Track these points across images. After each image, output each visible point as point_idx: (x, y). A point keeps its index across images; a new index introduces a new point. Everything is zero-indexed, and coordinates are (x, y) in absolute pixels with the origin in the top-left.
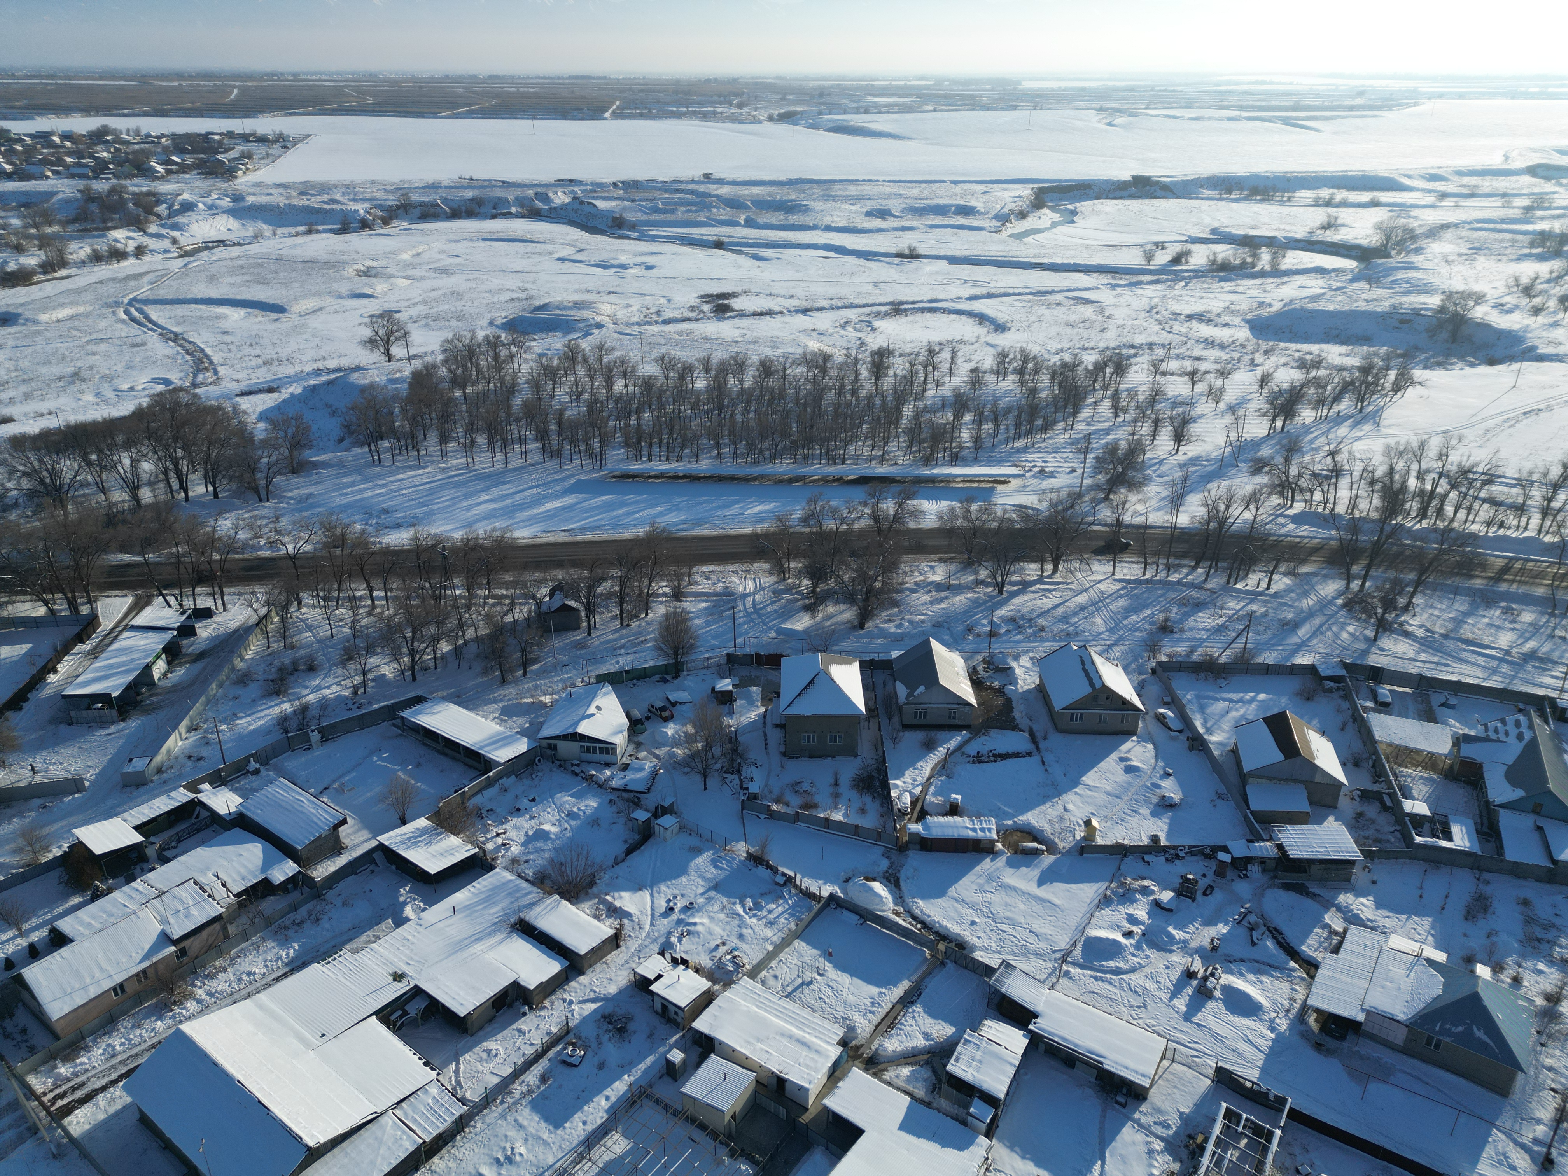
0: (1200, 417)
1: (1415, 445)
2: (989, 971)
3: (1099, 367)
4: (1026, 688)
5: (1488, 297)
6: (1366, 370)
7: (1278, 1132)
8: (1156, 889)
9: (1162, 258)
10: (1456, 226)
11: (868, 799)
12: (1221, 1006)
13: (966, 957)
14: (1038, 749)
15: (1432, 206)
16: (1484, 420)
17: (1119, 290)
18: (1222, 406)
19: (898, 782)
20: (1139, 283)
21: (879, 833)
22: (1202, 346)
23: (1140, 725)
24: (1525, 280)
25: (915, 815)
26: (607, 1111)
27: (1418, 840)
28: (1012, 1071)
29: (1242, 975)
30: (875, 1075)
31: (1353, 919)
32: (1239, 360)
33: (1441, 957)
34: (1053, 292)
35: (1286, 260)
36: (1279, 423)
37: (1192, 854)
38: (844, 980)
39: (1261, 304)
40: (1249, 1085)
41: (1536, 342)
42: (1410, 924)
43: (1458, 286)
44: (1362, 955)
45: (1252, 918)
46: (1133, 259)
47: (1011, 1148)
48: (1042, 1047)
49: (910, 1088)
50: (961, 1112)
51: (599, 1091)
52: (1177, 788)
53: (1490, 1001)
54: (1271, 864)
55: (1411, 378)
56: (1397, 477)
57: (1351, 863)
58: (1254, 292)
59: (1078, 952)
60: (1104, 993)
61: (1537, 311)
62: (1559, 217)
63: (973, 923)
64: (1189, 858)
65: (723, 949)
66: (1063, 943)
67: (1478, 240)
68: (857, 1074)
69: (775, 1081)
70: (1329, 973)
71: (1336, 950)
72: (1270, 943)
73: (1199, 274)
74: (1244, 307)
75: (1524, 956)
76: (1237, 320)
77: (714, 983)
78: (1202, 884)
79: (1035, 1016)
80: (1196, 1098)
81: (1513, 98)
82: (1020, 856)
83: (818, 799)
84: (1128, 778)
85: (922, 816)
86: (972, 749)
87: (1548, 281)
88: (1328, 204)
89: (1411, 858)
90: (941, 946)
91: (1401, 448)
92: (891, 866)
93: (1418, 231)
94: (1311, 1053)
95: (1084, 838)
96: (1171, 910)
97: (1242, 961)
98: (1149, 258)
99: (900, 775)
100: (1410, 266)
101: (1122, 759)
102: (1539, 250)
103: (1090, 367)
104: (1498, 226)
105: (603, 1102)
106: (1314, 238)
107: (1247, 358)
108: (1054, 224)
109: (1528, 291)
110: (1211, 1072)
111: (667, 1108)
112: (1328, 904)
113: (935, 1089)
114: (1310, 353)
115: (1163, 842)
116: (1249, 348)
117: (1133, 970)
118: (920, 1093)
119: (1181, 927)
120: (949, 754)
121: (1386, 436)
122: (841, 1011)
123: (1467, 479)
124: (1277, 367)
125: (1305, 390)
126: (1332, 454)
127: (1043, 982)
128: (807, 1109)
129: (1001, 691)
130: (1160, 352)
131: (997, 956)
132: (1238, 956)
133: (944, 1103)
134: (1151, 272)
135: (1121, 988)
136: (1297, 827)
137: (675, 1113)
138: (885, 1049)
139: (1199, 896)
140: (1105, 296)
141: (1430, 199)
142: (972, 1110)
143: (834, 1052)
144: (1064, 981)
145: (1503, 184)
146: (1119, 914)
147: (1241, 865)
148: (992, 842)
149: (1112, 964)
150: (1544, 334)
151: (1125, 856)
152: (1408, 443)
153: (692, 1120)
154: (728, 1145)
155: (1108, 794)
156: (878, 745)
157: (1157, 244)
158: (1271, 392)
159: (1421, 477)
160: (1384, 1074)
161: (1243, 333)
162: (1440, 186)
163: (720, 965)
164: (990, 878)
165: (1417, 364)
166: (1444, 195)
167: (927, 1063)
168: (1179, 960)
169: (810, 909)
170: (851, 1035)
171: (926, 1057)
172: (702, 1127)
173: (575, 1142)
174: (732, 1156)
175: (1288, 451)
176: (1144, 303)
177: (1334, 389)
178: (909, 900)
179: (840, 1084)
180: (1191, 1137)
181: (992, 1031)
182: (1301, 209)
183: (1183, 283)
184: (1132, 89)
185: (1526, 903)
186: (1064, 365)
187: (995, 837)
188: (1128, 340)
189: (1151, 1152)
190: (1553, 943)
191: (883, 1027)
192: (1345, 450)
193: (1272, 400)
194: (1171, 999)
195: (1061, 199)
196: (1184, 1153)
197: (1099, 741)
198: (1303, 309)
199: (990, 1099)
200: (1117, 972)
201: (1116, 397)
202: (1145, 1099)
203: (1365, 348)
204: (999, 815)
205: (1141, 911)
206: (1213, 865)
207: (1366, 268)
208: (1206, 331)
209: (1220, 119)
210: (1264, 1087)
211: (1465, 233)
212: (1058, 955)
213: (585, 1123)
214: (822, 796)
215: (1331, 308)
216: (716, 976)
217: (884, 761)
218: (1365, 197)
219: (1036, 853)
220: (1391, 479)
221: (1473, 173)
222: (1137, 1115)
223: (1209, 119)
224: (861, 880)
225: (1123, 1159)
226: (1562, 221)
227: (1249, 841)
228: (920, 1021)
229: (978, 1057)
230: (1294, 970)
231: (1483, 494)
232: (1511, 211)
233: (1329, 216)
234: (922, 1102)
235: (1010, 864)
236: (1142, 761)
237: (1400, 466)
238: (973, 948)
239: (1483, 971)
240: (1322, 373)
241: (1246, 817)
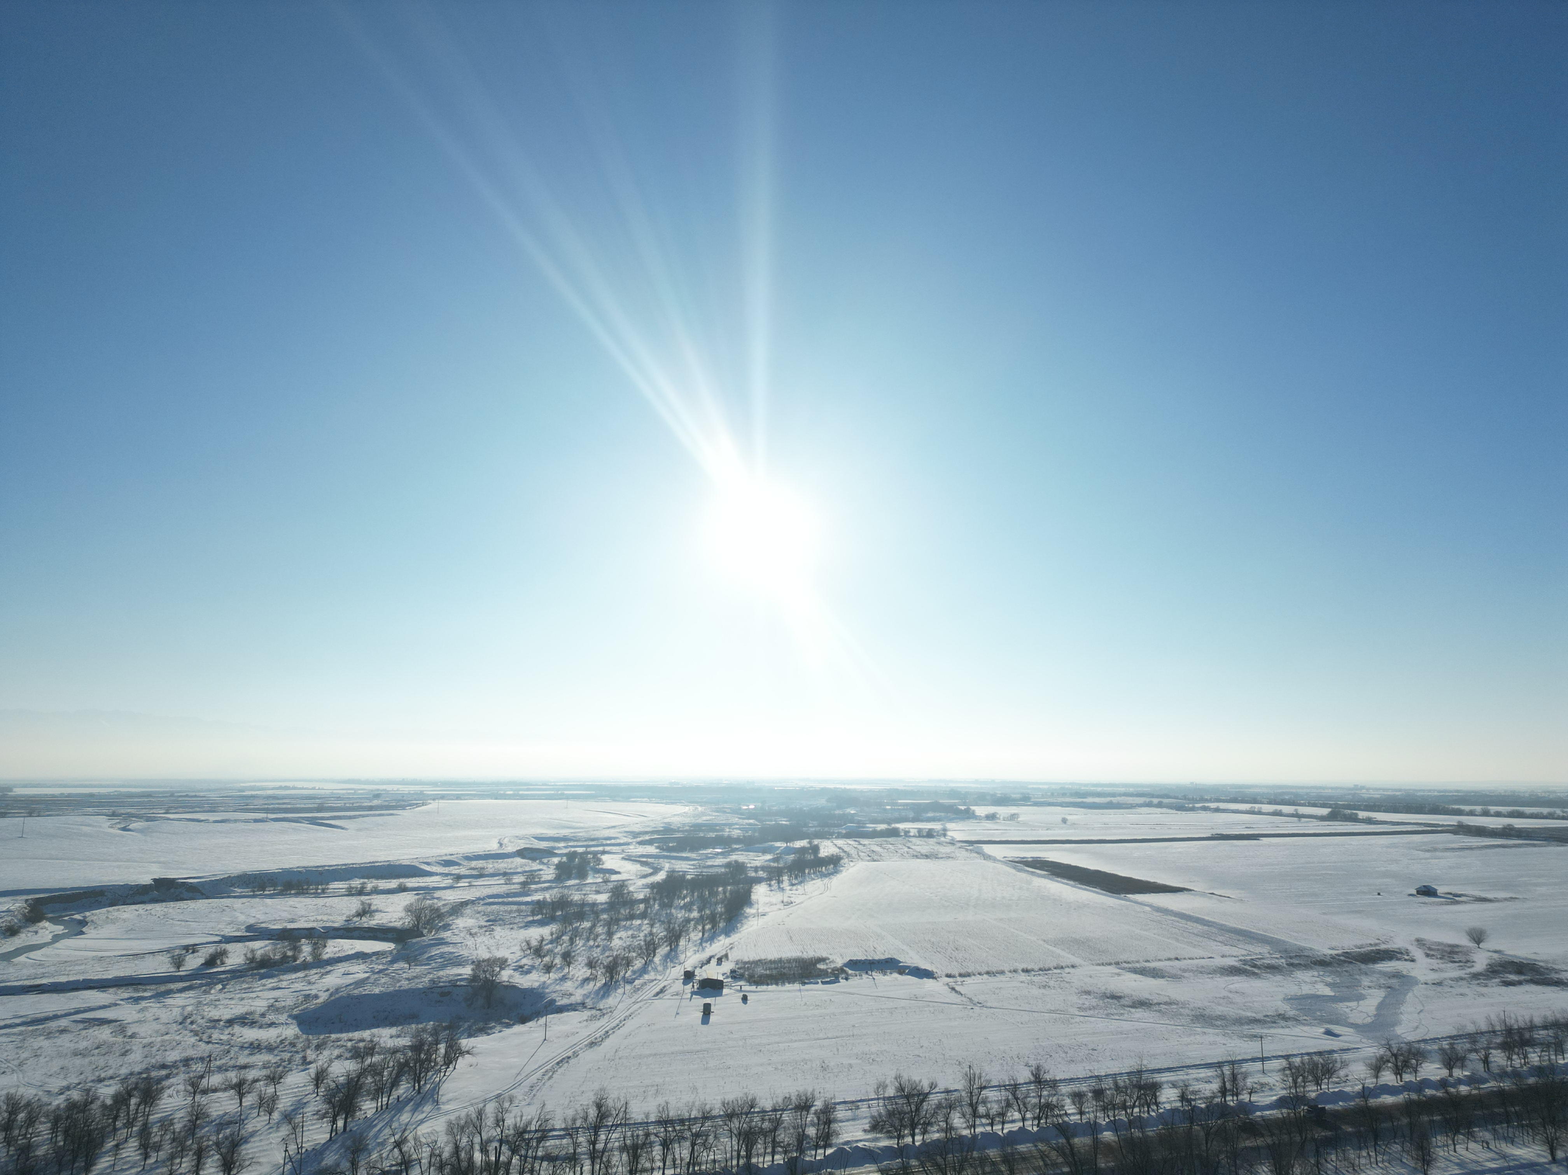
0: (253, 1134)
1: (474, 1116)
3: (121, 1100)
5: (509, 962)
6: (417, 1048)
9: (193, 962)
10: (473, 902)
15: (451, 887)
16: (528, 1076)
17: (144, 1004)
18: (276, 1116)
20: (169, 992)
22: (247, 1052)
24: (534, 943)
32: (290, 1061)
34: (56, 1017)
35: (327, 950)
36: (340, 1123)
39: (307, 997)
41: (554, 996)
43: (484, 955)
46: (161, 966)
55: (459, 1049)
56: (463, 1155)
58: (298, 986)
61: (548, 968)
62: (547, 889)
67: (492, 913)
73: (236, 974)
74: (289, 1002)
76: (283, 1018)
81: (496, 799)
87: (551, 942)
88: (361, 892)
91: (462, 1122)
93: (443, 910)
98: (178, 962)
100: (442, 942)
102: (539, 917)
103: (109, 1102)
104: (505, 900)
106: (352, 926)
107: (298, 1057)
108: (56, 938)
109: (538, 952)
114: (363, 1040)
116: (299, 1046)
121: (447, 1113)
123: (524, 1140)
124: (331, 1061)
125: (362, 1080)
126: (398, 1144)
130: (199, 1068)
134: (181, 979)
140: (127, 1013)
141: (448, 882)
145: (502, 865)
150: (558, 988)
152: (467, 1115)
157: (186, 948)
158: (328, 1089)
159: (484, 1150)
161: (291, 1031)
162: (454, 870)
165: (462, 1033)
166: (459, 878)
175: (353, 1153)
176: (176, 1012)
177: (390, 1074)
182: (336, 899)
183: (220, 986)
184: (149, 795)
186: (72, 1106)
188: (158, 1059)
192: (410, 1137)
193: (329, 1099)
195: (65, 910)
198: (350, 997)
201: (145, 1133)
203: (413, 1026)
207: (403, 948)
208: (250, 1034)
209: (247, 821)
211: (480, 908)
215: (377, 991)
218: (393, 884)
220: (458, 1157)
221: (478, 857)
223: (236, 821)
226: (550, 892)
231: (540, 1154)
232: (513, 887)
233: (363, 903)
237: (464, 1141)
240: (376, 1059)
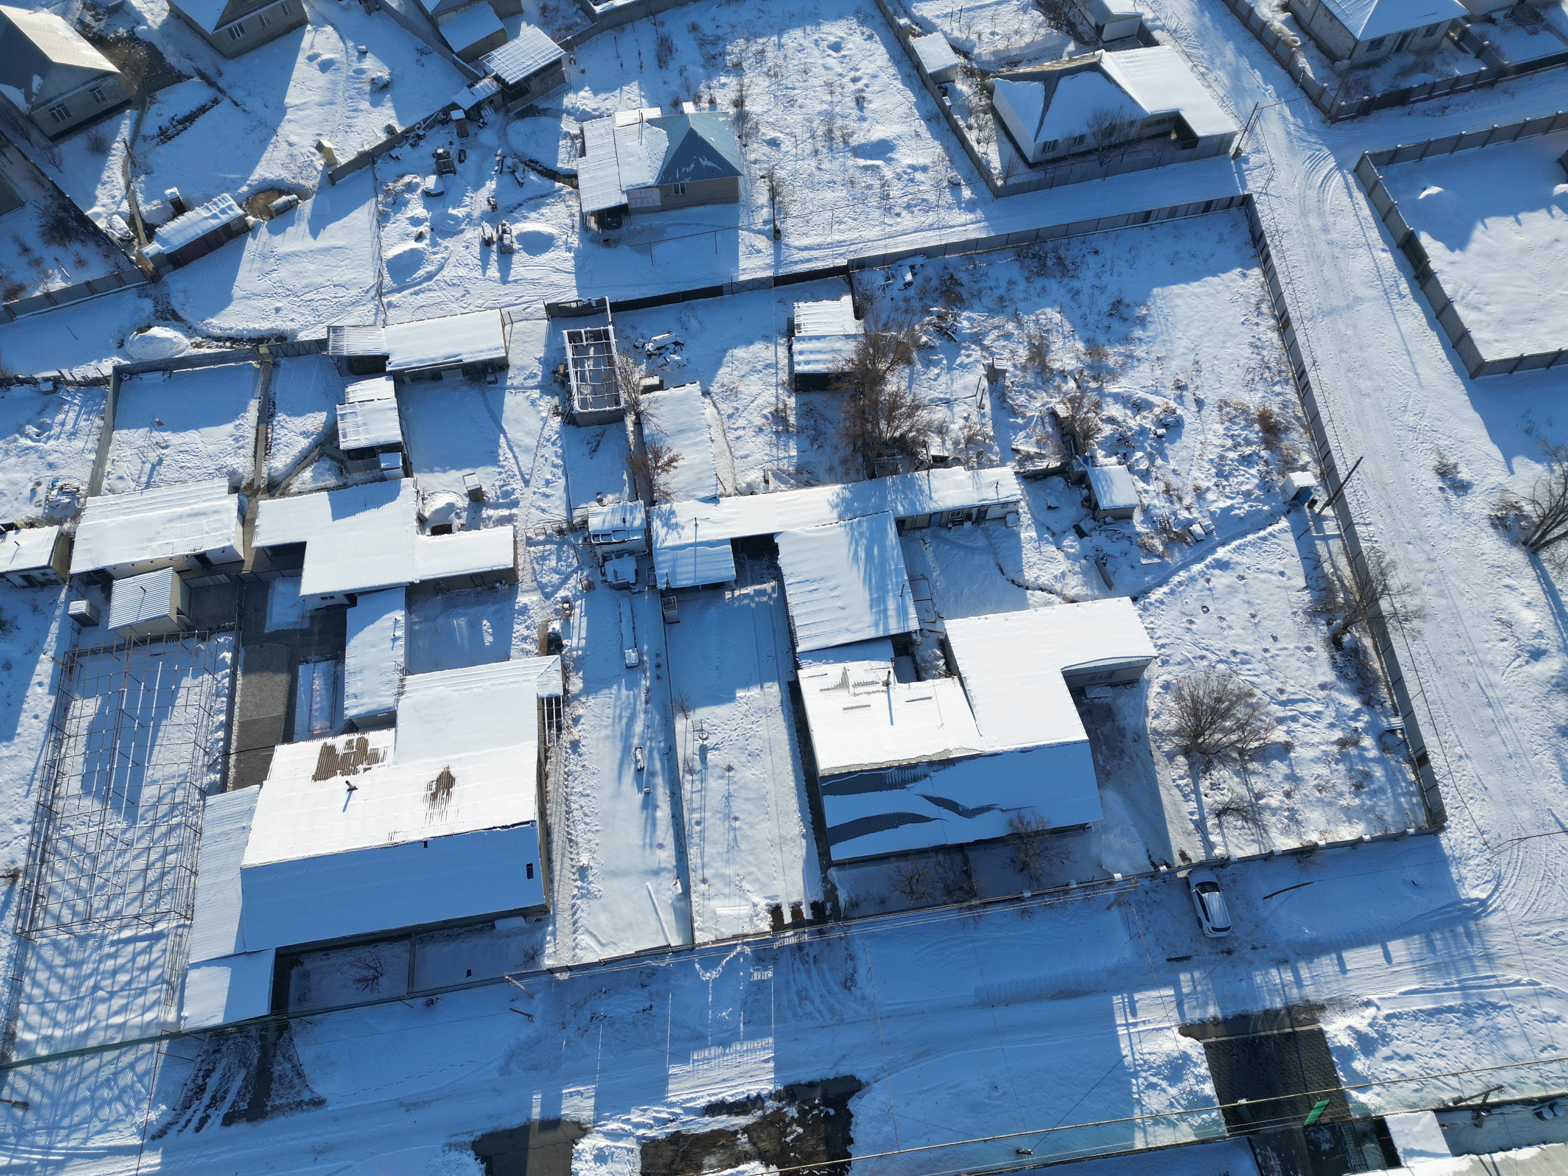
2: (322, 344)
4: (159, 21)
7: (611, 328)
8: (418, 180)
11: (76, 247)
12: (524, 254)
13: (292, 345)
14: (220, 90)
19: (96, 209)
21: (118, 277)
23: (306, 9)
25: (142, 235)
26: (51, 693)
27: (598, 9)
28: (395, 414)
29: (526, 218)
30: (283, 495)
31: (583, 116)
33: (655, 113)
37: (430, 127)
38: (192, 437)
40: (574, 305)
42: (625, 96)
44: (603, 146)
45: (509, 161)
47: (432, 471)
48: (407, 379)
49: (321, 484)
50: (376, 473)
51: (26, 685)
52: (380, 64)
53: (702, 131)
54: (498, 100)
57: (557, 63)
59: (387, 280)
60: (430, 301)
63: (278, 310)
64: (430, 133)
65: (42, 491)
66: (371, 280)
68: (267, 506)
69: (195, 560)
70: (587, 176)
71: (583, 153)
72: (533, 177)
75: (709, 78)
77: (60, 523)
78: (454, 152)
79: (386, 357)
80: (543, 340)
82: (278, 219)
83: (18, 277)
84: (328, 76)
85: (150, 232)
86: (151, 126)
89: (600, 32)
90: (263, 350)
92: (156, 303)
94: (604, 251)
95: (327, 165)
96: (442, 194)
97: (520, 205)
99: (92, 200)
101: (311, 58)
105: (39, 690)
110: (543, 313)
111: (108, 650)
112: (558, 113)
113: (342, 470)
115: (399, 129)
117: (441, 268)
118: (332, 482)
119: (458, 204)
120: (130, 147)
122: (211, 466)
127: (374, 324)
128: (243, 561)
129: (133, 38)
131: (320, 326)
132: (514, 202)
133: (357, 476)
135: (441, 289)
136: (501, 49)
137: (120, 648)
138: (277, 469)
139: (458, 167)
142: (383, 465)
143: (233, 501)
144: (391, 313)
146: (399, 224)
147: (474, 114)
148: (241, 219)
149: (421, 272)
151: (374, 162)
153: (143, 641)
154: (193, 636)
155: (321, 105)
156: (38, 177)
160: (657, 236)
163: (52, 506)
164: (264, 258)
167: (321, 455)
168: (473, 235)
169: (104, 396)
170: (236, 478)
171: (316, 451)
172: (156, 639)
173: (42, 736)
174: (204, 640)
178: (200, 326)
179: (257, 523)
180: (555, 372)
181: (359, 393)
185: (694, 28)
187: (240, 212)
189: (533, 403)
190: (723, 54)
191: (261, 452)
194: (484, 273)
196: (556, 387)
197: (275, 48)
199: (392, 448)
200: (430, 277)
202: (508, 366)
204: (230, 186)
205: (417, 209)
206: (453, 128)
210: (585, 300)
212: (373, 293)
213: (36, 717)
214: (21, 273)
216: (57, 515)
217: (61, 194)
219: (290, 207)
222: (509, 383)
224: (135, 336)
225: (517, 421)
227: (471, 86)
228: (290, 426)
229: (361, 422)
230: (561, 189)
234: (338, 488)
235: (275, 231)
236: (331, 51)
238: (294, 333)
239: (688, 108)
241: (455, 63)
